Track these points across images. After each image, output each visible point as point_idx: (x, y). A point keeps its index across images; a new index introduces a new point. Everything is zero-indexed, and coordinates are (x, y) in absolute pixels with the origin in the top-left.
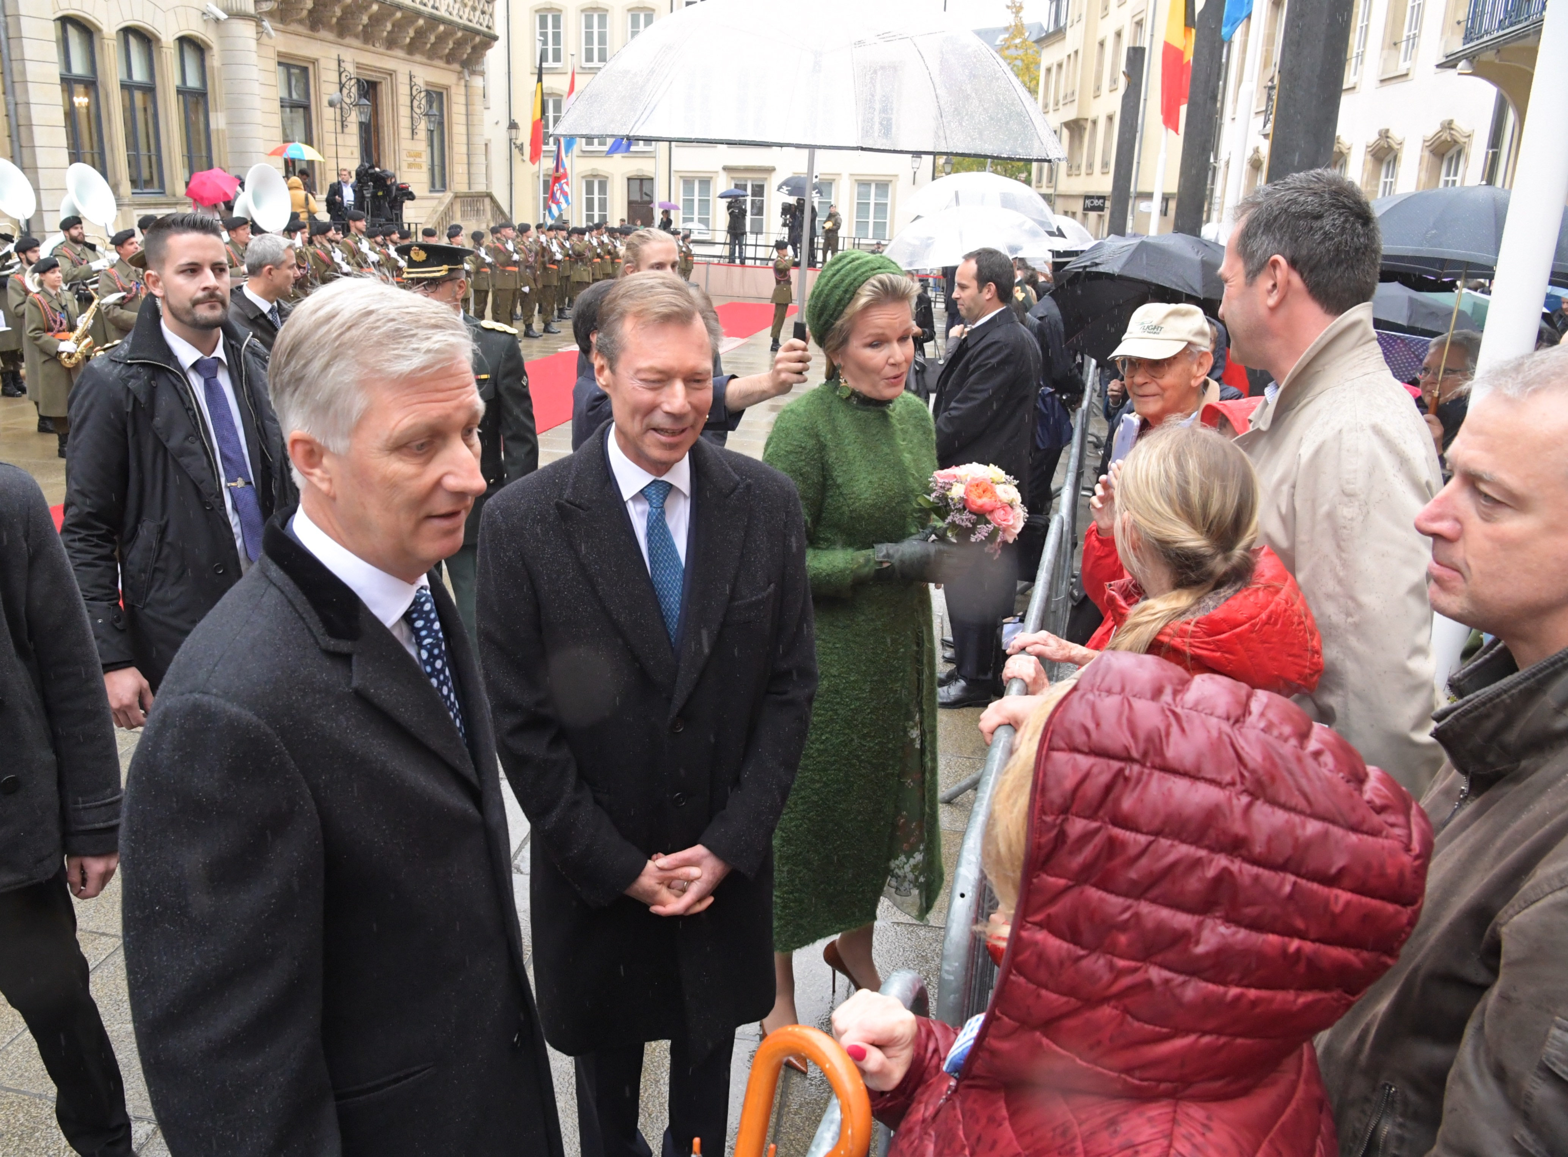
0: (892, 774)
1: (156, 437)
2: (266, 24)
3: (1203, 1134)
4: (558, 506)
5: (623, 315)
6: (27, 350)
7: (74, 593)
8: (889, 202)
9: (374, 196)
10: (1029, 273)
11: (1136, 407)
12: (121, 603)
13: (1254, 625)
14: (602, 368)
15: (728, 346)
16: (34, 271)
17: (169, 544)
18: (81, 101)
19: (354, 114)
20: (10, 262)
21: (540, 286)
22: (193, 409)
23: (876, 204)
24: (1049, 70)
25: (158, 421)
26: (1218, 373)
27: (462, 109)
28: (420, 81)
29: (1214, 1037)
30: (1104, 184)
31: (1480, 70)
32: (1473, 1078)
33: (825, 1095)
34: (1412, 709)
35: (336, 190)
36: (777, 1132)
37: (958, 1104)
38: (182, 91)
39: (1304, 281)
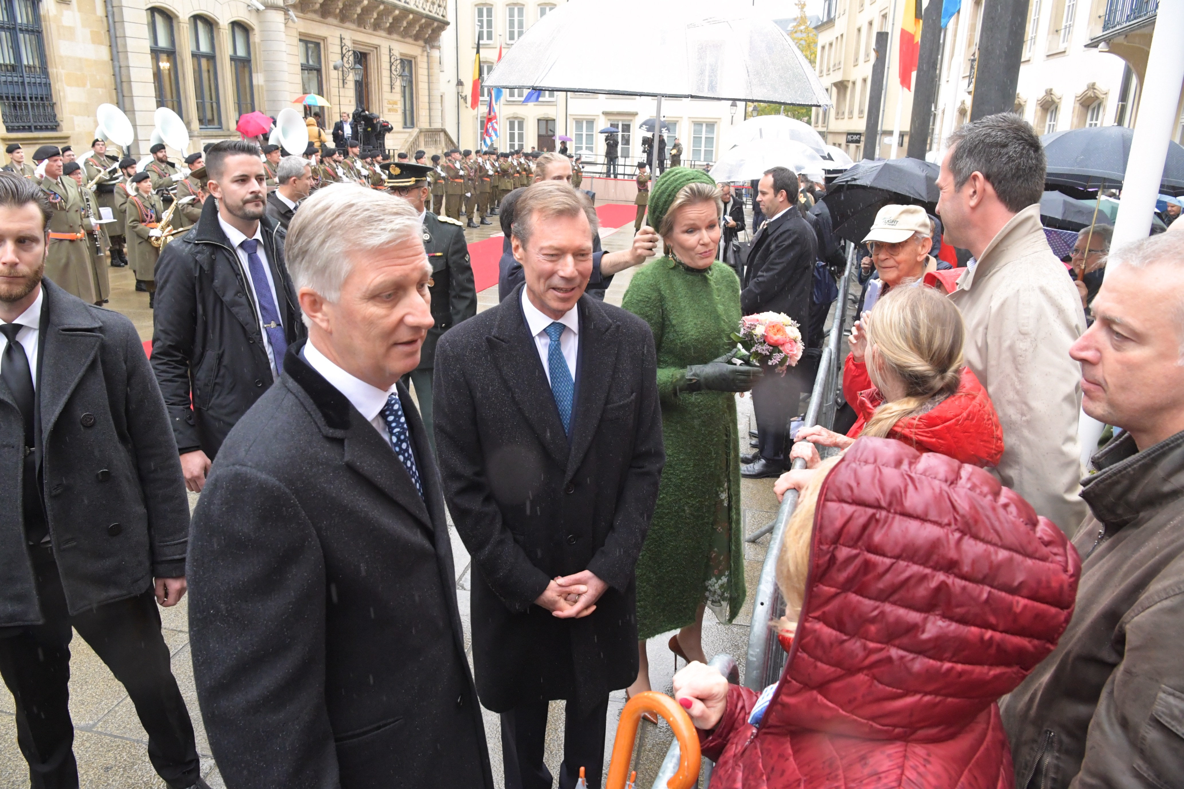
0: (707, 523)
1: (215, 293)
2: (291, 13)
3: (925, 766)
4: (488, 340)
5: (531, 211)
6: (128, 235)
7: (159, 399)
8: (715, 136)
9: (365, 130)
10: (809, 184)
11: (880, 275)
12: (192, 407)
13: (958, 420)
14: (517, 247)
15: (604, 233)
16: (133, 181)
17: (225, 366)
18: (165, 65)
19: (351, 75)
20: (116, 175)
21: (478, 192)
22: (240, 275)
23: (706, 138)
24: (823, 48)
25: (217, 283)
26: (936, 252)
27: (425, 72)
28: (396, 53)
29: (933, 696)
30: (860, 125)
31: (1114, 49)
32: (1106, 727)
33: (669, 739)
34: (1066, 478)
35: (339, 127)
36: (637, 764)
37: (758, 745)
38: (234, 59)
39: (995, 189)
